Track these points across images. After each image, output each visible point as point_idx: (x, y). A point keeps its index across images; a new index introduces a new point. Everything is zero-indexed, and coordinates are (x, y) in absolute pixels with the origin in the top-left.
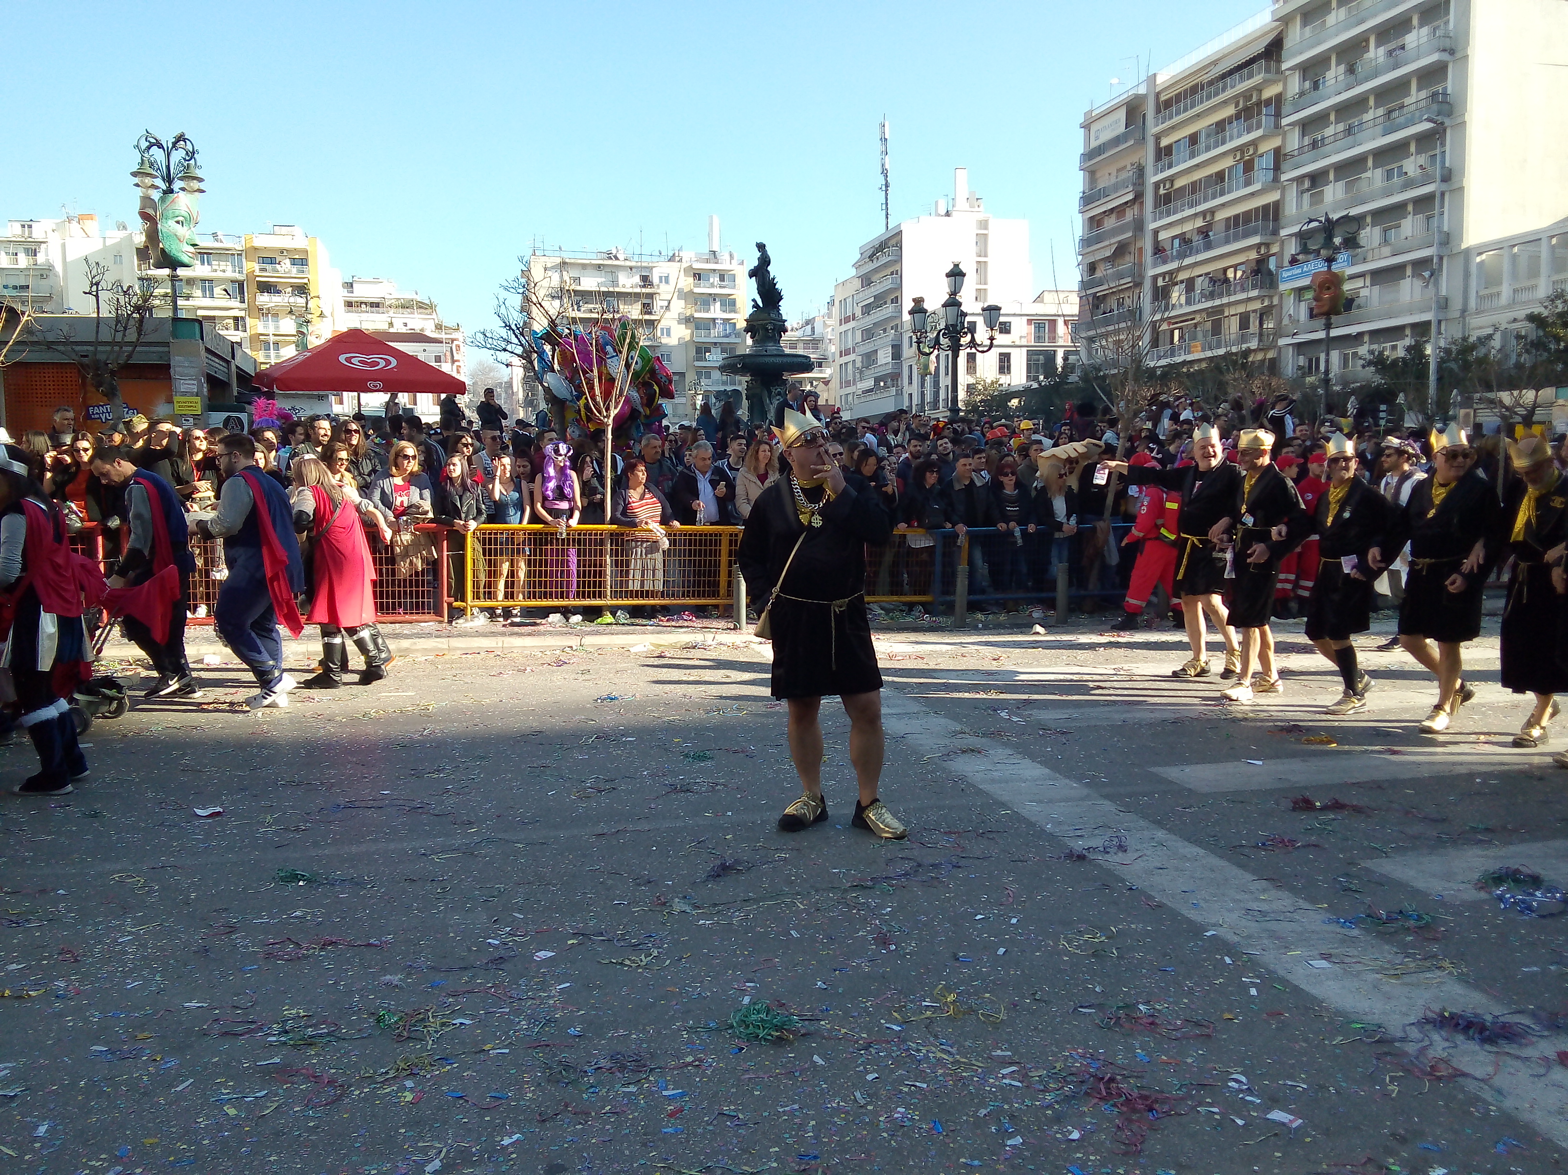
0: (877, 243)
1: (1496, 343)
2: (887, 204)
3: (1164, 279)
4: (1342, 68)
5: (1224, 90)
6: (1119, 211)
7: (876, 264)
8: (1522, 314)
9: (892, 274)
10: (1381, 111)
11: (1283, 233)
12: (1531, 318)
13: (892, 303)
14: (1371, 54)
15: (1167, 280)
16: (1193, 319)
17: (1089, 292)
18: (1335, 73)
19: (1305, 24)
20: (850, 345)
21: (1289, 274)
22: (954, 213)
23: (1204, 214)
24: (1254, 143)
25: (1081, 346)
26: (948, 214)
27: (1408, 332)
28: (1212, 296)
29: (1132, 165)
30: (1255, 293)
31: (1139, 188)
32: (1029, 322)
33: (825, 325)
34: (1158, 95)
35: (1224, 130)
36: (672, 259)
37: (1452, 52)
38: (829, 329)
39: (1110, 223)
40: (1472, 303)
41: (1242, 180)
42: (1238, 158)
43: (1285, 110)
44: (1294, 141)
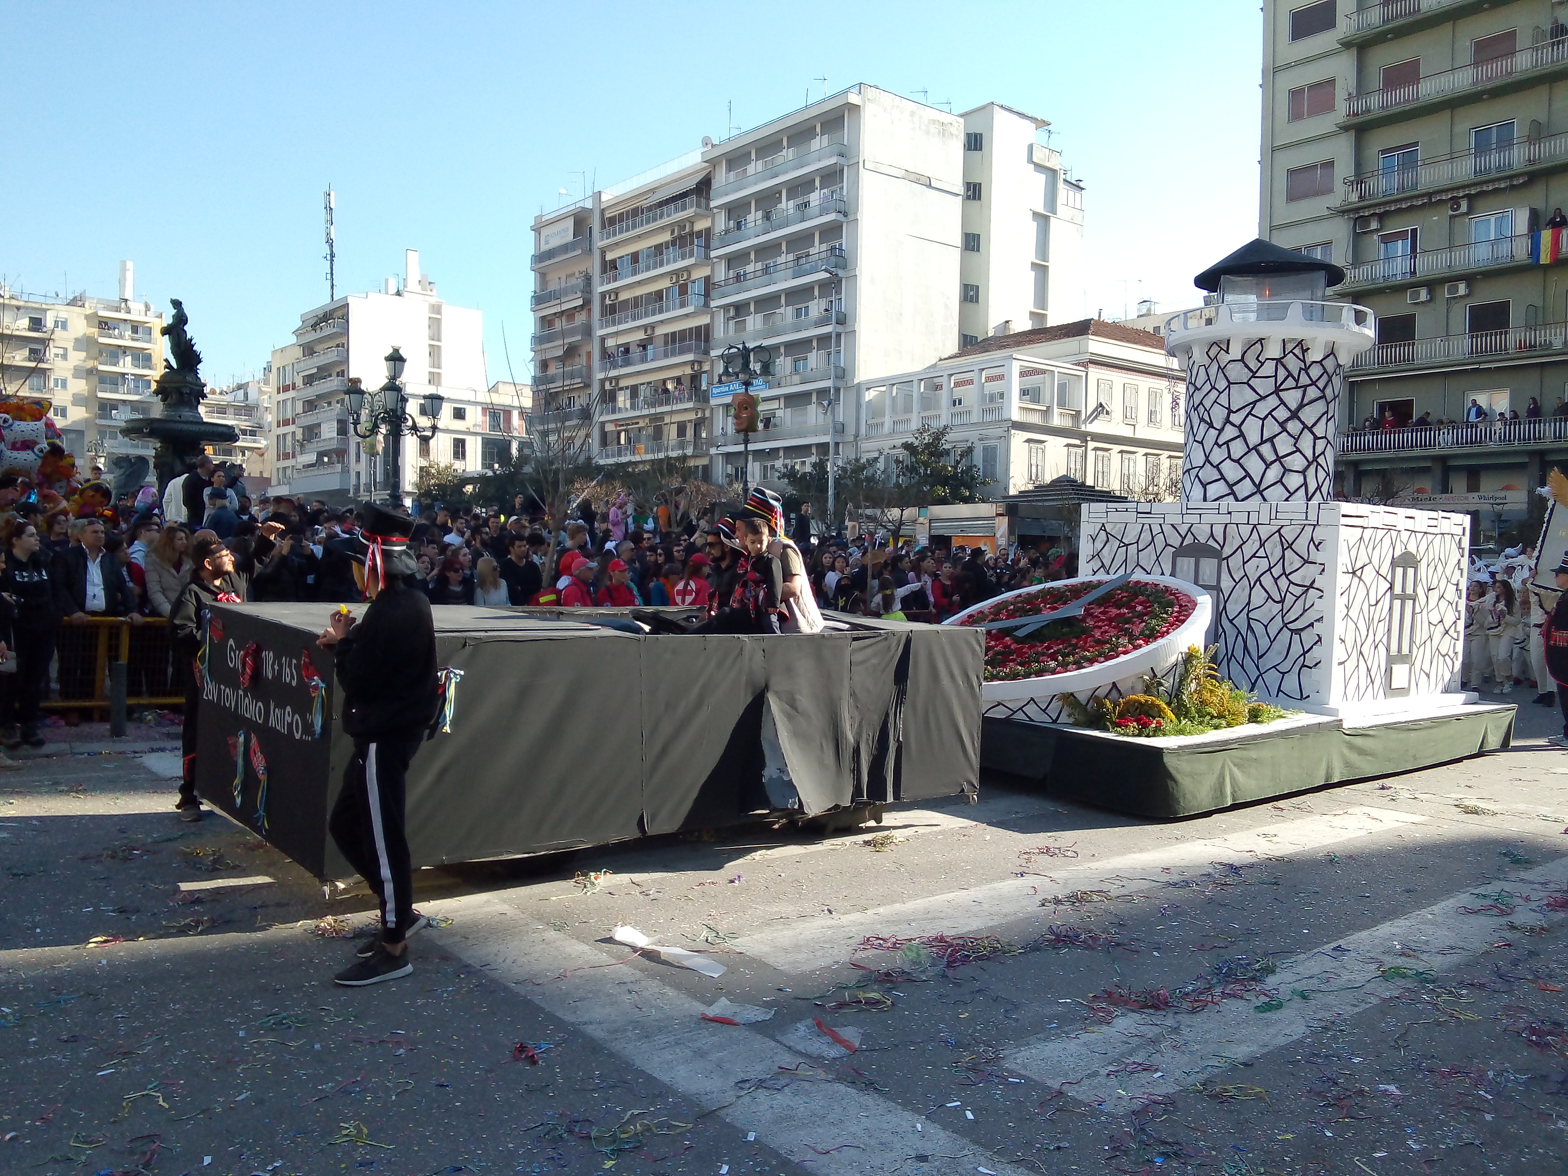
0: (320, 313)
1: (881, 465)
2: (332, 274)
3: (611, 383)
4: (760, 214)
5: (661, 217)
6: (570, 314)
7: (318, 335)
8: (899, 442)
9: (338, 346)
10: (791, 257)
11: (714, 353)
12: (907, 446)
13: (338, 376)
14: (783, 205)
15: (613, 384)
16: (637, 423)
17: (541, 388)
18: (754, 217)
19: (729, 169)
20: (289, 415)
21: (718, 390)
22: (405, 294)
23: (645, 328)
24: (687, 269)
25: (536, 438)
26: (398, 294)
27: (814, 450)
28: (653, 405)
29: (580, 273)
30: (690, 405)
31: (587, 296)
32: (484, 410)
33: (261, 392)
34: (603, 211)
35: (661, 254)
36: (74, 302)
37: (846, 215)
38: (266, 397)
39: (559, 325)
40: (863, 431)
41: (677, 301)
42: (674, 281)
43: (714, 243)
44: (721, 273)
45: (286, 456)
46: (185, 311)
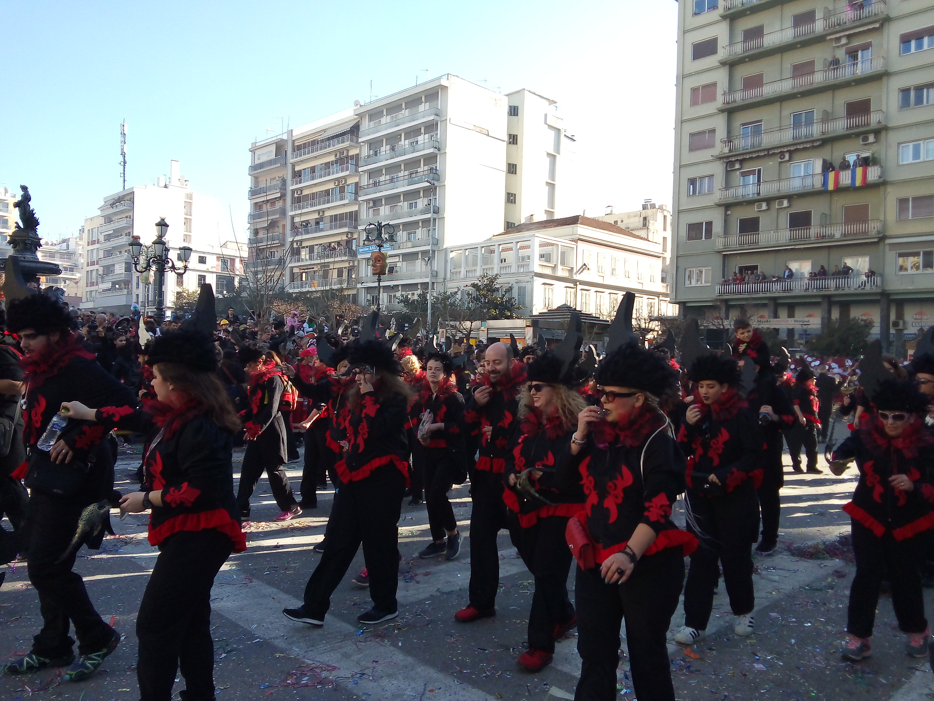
0: (116, 197)
1: (459, 296)
2: (124, 174)
3: (297, 244)
4: (388, 147)
5: (329, 146)
6: (272, 202)
7: (115, 210)
8: (469, 283)
9: (127, 217)
10: (407, 173)
11: (360, 228)
12: (474, 285)
13: (126, 235)
14: (402, 142)
15: (299, 244)
16: (313, 268)
17: (254, 245)
18: (385, 149)
19: (370, 120)
20: (95, 259)
21: (363, 250)
22: (170, 186)
23: (319, 211)
24: (345, 178)
25: (250, 276)
26: (166, 187)
27: (419, 287)
28: (322, 257)
29: (279, 177)
30: (346, 258)
31: (283, 191)
32: (218, 258)
33: (77, 244)
34: (293, 141)
35: (329, 168)
37: (439, 150)
38: (80, 247)
39: (265, 208)
40: (448, 276)
41: (338, 196)
42: (336, 184)
43: (361, 163)
44: (365, 181)
45: (92, 284)
46: (30, 193)
